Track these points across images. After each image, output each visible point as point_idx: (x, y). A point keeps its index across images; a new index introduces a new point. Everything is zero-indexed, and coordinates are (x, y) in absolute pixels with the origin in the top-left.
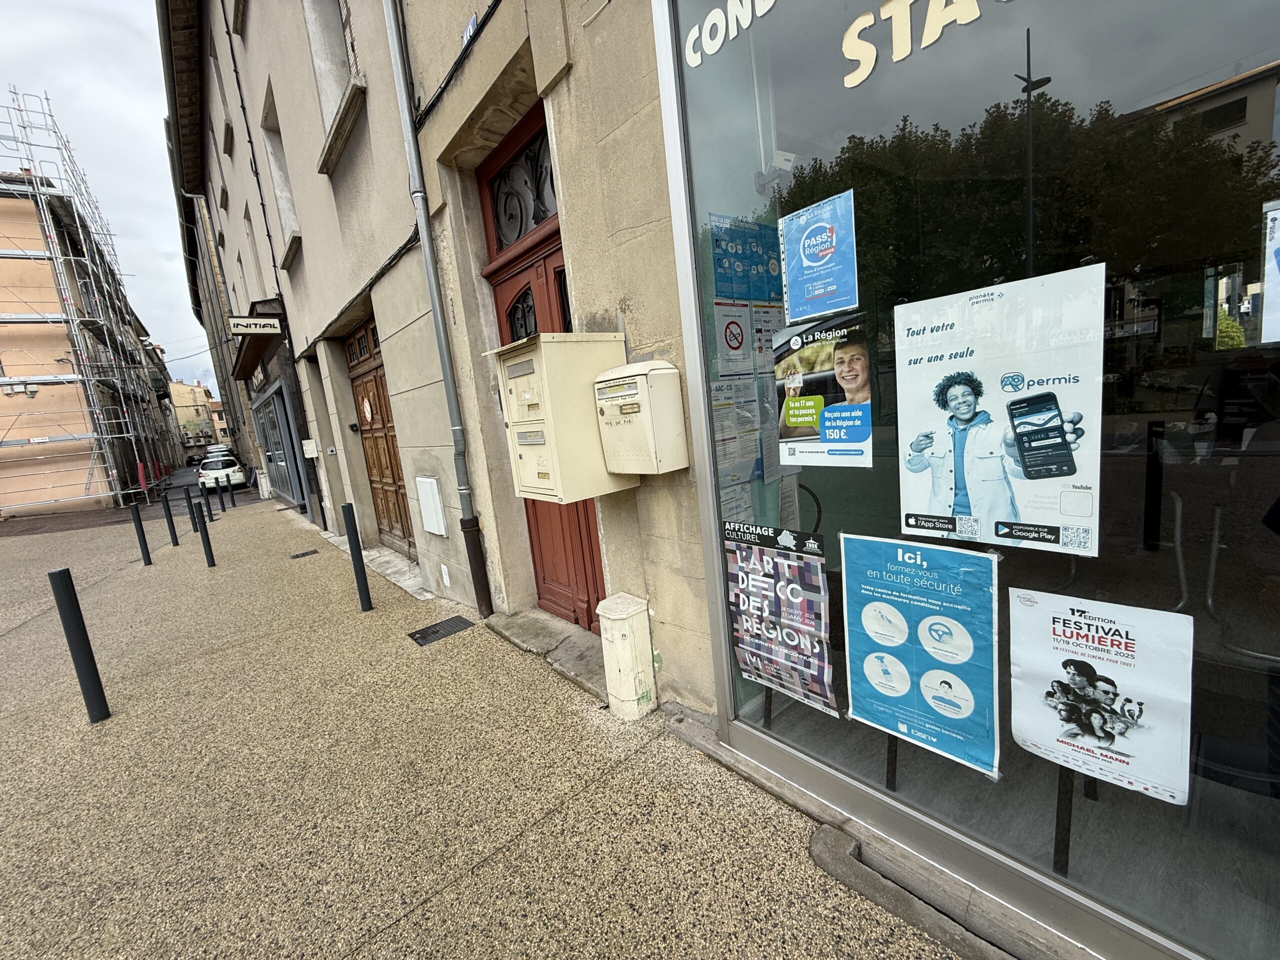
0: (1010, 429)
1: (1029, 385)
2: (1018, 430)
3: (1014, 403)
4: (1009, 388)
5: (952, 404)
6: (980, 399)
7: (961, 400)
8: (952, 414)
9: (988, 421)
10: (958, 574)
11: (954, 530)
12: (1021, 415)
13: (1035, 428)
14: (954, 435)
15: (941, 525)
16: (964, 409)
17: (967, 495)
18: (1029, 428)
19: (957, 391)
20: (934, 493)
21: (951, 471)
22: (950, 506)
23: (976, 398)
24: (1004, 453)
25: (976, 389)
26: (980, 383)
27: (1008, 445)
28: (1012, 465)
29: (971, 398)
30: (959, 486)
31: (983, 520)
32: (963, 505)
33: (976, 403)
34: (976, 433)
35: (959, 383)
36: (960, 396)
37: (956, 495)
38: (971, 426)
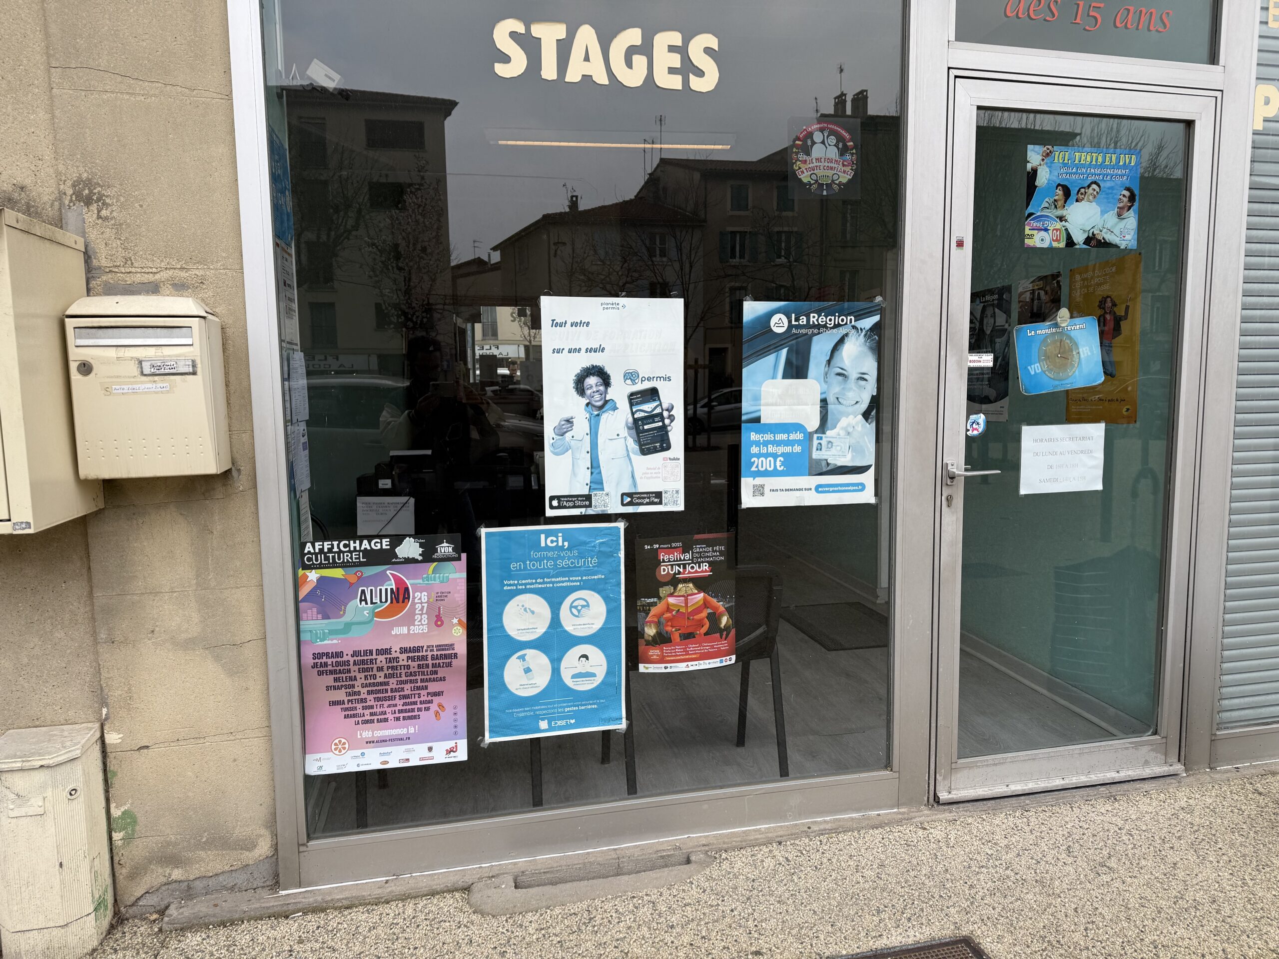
0: (630, 415)
1: (642, 381)
2: (636, 416)
3: (632, 394)
4: (629, 382)
5: (588, 392)
6: (609, 390)
7: (595, 389)
8: (588, 401)
9: (615, 408)
10: (594, 547)
11: (590, 506)
12: (637, 404)
13: (646, 414)
14: (590, 420)
15: (579, 503)
16: (597, 397)
17: (600, 473)
18: (642, 414)
19: (592, 381)
20: (574, 473)
21: (588, 452)
22: (587, 484)
23: (606, 389)
24: (626, 434)
25: (606, 380)
26: (609, 376)
27: (629, 428)
28: (633, 445)
29: (602, 388)
30: (594, 465)
31: (612, 494)
32: (597, 482)
33: (606, 392)
34: (606, 418)
35: (593, 375)
36: (594, 386)
37: (592, 473)
38: (604, 412)
